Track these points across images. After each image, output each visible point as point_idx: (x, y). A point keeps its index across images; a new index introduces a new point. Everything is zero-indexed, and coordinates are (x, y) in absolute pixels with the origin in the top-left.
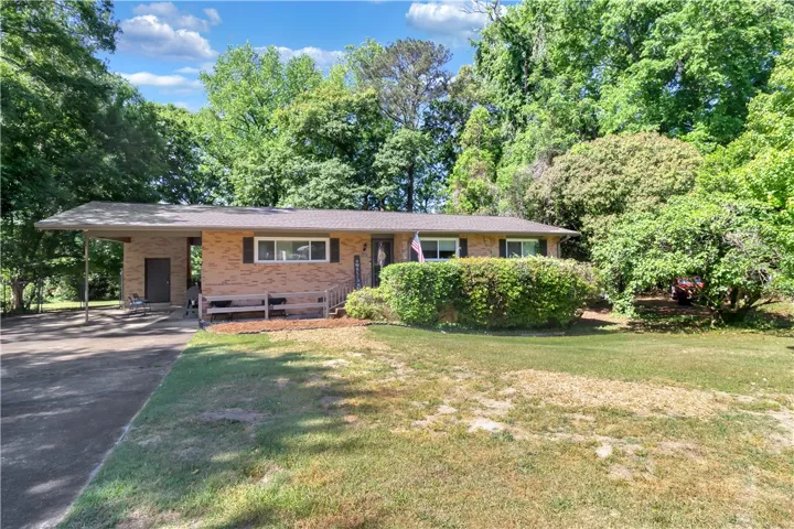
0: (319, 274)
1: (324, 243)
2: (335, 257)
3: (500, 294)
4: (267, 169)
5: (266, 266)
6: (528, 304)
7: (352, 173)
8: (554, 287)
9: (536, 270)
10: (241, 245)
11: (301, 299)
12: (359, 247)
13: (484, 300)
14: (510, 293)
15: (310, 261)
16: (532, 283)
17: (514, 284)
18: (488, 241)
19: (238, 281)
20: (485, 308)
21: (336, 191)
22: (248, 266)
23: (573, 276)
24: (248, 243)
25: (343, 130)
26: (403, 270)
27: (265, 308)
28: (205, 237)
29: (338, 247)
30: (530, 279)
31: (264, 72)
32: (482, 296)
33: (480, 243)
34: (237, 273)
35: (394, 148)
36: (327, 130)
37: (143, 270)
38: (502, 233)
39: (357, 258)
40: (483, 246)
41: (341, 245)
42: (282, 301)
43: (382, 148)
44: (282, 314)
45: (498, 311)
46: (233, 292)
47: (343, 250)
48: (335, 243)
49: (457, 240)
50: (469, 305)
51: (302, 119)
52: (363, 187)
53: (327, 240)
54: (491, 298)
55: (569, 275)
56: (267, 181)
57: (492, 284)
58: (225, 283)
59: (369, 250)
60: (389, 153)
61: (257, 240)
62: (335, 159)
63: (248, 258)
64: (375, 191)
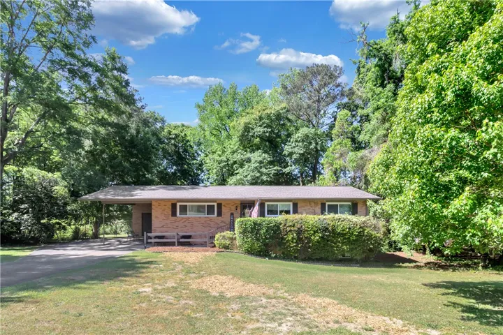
0: (211, 223)
1: (214, 206)
2: (220, 214)
3: (306, 238)
4: (225, 159)
5: (183, 218)
6: (327, 245)
7: (269, 159)
8: (345, 234)
9: (332, 224)
10: (171, 207)
11: (201, 236)
12: (233, 208)
13: (295, 241)
14: (313, 237)
15: (206, 216)
16: (329, 231)
17: (315, 232)
18: (313, 204)
19: (169, 226)
20: (295, 246)
21: (259, 172)
22: (174, 218)
23: (361, 227)
24: (174, 206)
25: (264, 132)
26: (242, 222)
27: (175, 240)
28: (153, 203)
29: (221, 208)
30: (327, 229)
31: (229, 98)
32: (293, 238)
33: (307, 206)
34: (168, 222)
35: (296, 141)
36: (254, 133)
37: (141, 219)
38: (323, 199)
39: (232, 214)
40: (309, 207)
41: (223, 207)
42: (189, 237)
43: (290, 142)
44: (189, 244)
45: (305, 248)
46: (166, 232)
47: (224, 210)
48: (220, 206)
49: (291, 204)
50: (285, 243)
51: (241, 127)
52: (275, 168)
53: (215, 204)
54: (300, 240)
55: (358, 227)
56: (224, 167)
57: (299, 231)
58: (163, 227)
59: (239, 210)
60: (293, 144)
61: (178, 204)
62: (259, 151)
63: (174, 214)
64: (284, 170)
